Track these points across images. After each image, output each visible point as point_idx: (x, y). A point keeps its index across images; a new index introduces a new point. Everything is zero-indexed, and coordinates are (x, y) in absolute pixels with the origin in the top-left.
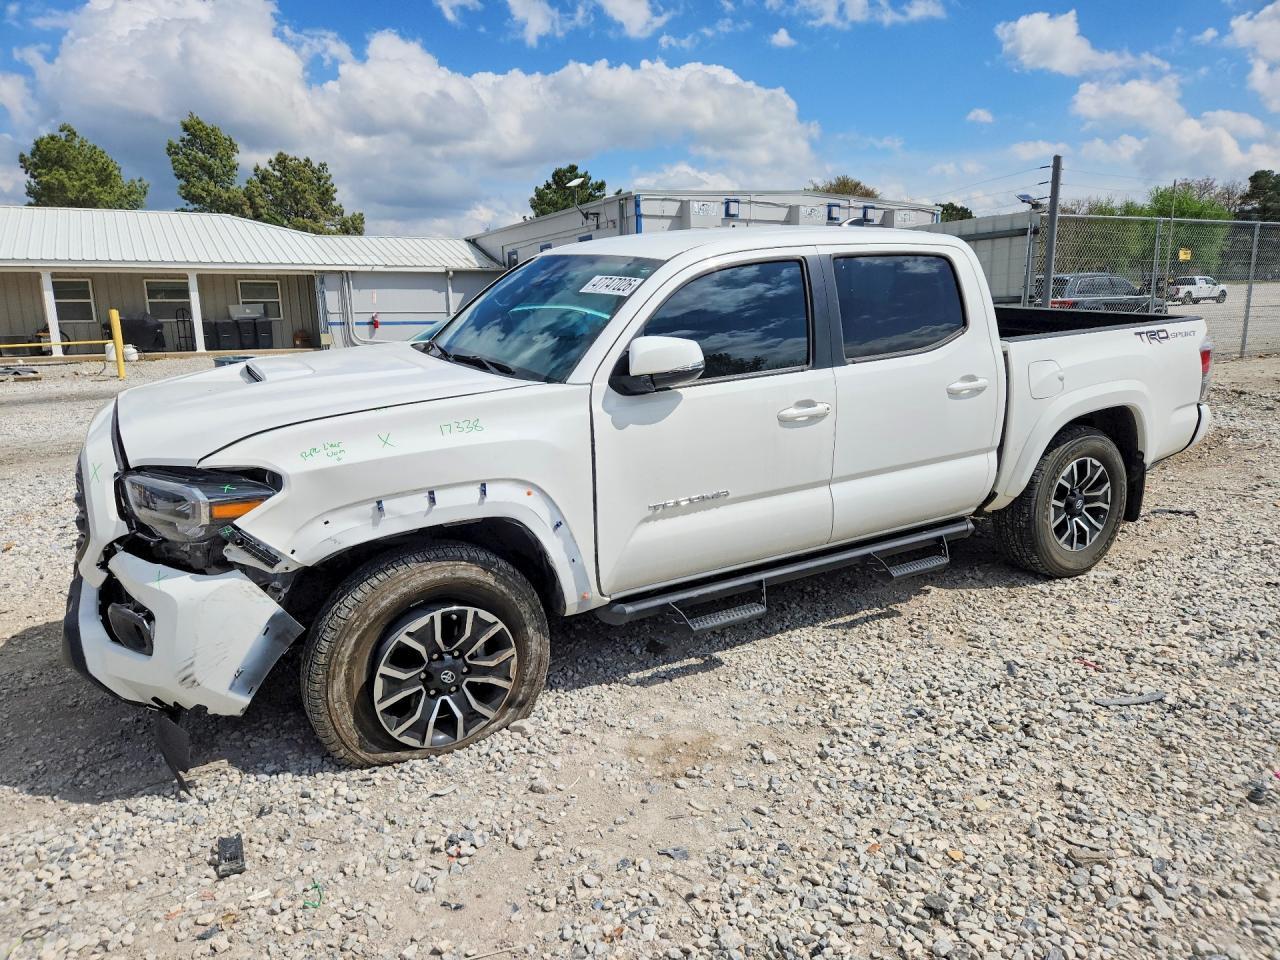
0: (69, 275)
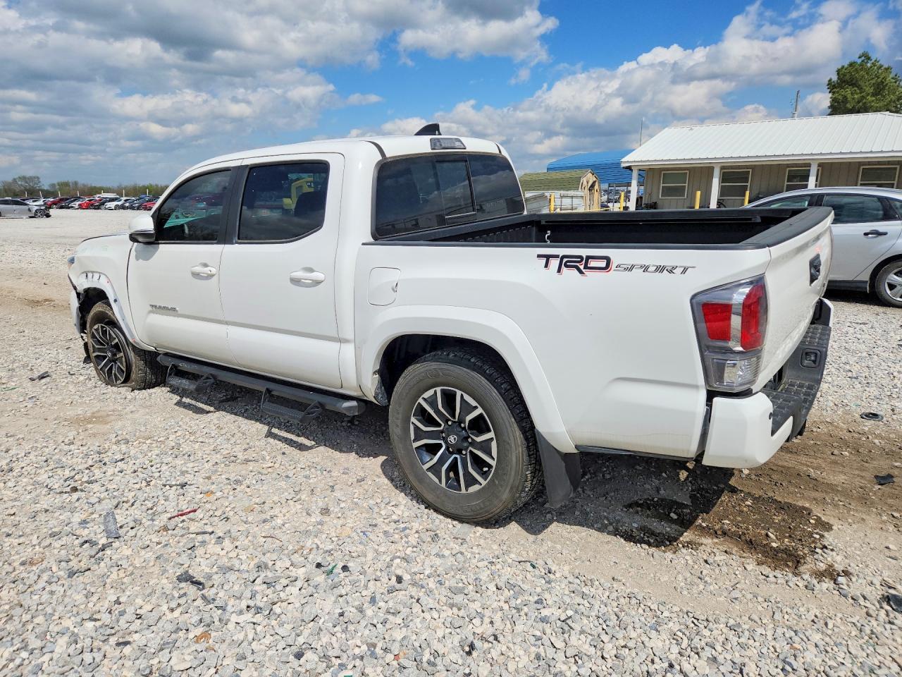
0: (732, 167)
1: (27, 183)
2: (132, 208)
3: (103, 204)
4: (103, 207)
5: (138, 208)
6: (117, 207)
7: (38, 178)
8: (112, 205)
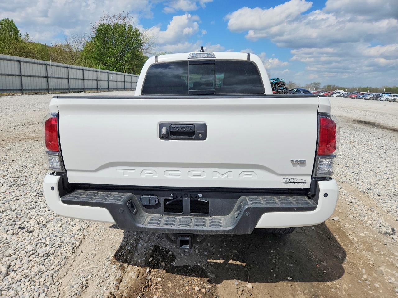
1: (315, 85)
2: (344, 97)
3: (332, 94)
4: (332, 96)
5: (346, 97)
6: (338, 96)
7: (320, 83)
8: (336, 95)
